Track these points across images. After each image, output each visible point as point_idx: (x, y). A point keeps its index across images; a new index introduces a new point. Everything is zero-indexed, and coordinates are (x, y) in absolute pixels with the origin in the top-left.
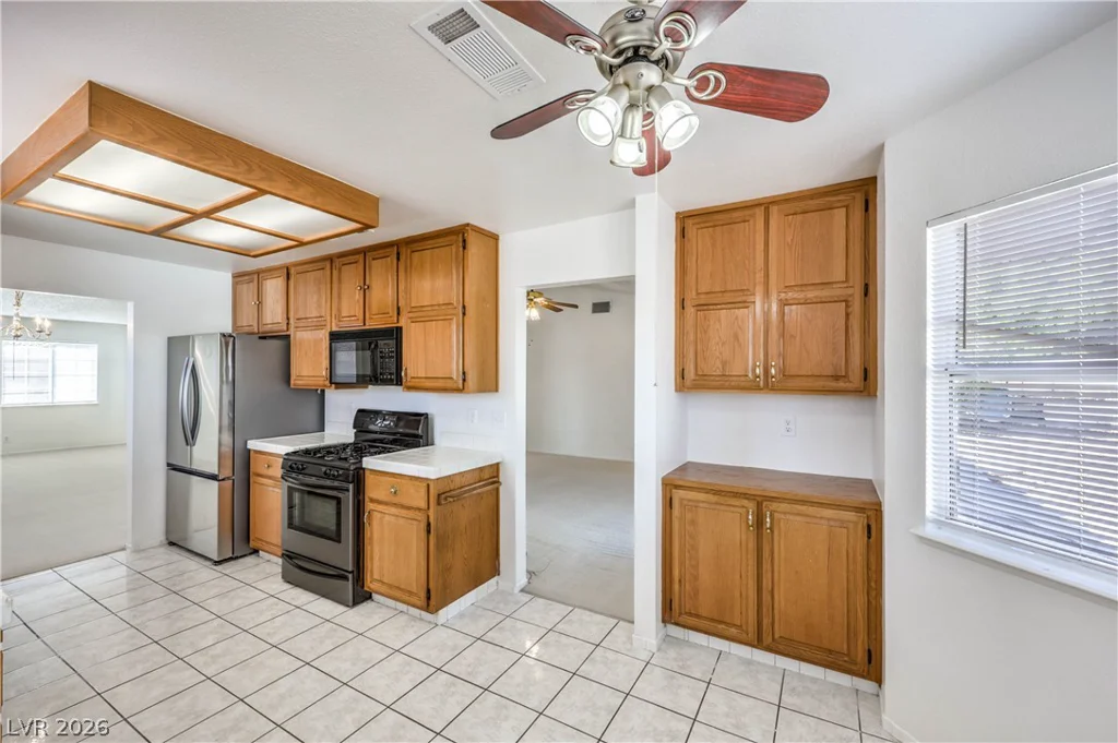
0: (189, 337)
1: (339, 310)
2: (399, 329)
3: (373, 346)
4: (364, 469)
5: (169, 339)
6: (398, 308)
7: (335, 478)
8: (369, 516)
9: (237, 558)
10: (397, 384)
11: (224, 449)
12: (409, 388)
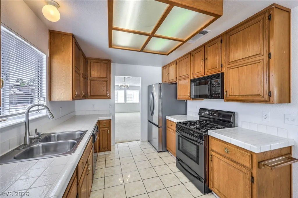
0: (152, 85)
1: (194, 71)
2: (222, 74)
3: (209, 83)
4: (208, 135)
5: (148, 86)
6: (222, 65)
7: (196, 137)
8: (211, 158)
9: (163, 151)
10: (221, 98)
11: (160, 117)
12: (228, 100)
